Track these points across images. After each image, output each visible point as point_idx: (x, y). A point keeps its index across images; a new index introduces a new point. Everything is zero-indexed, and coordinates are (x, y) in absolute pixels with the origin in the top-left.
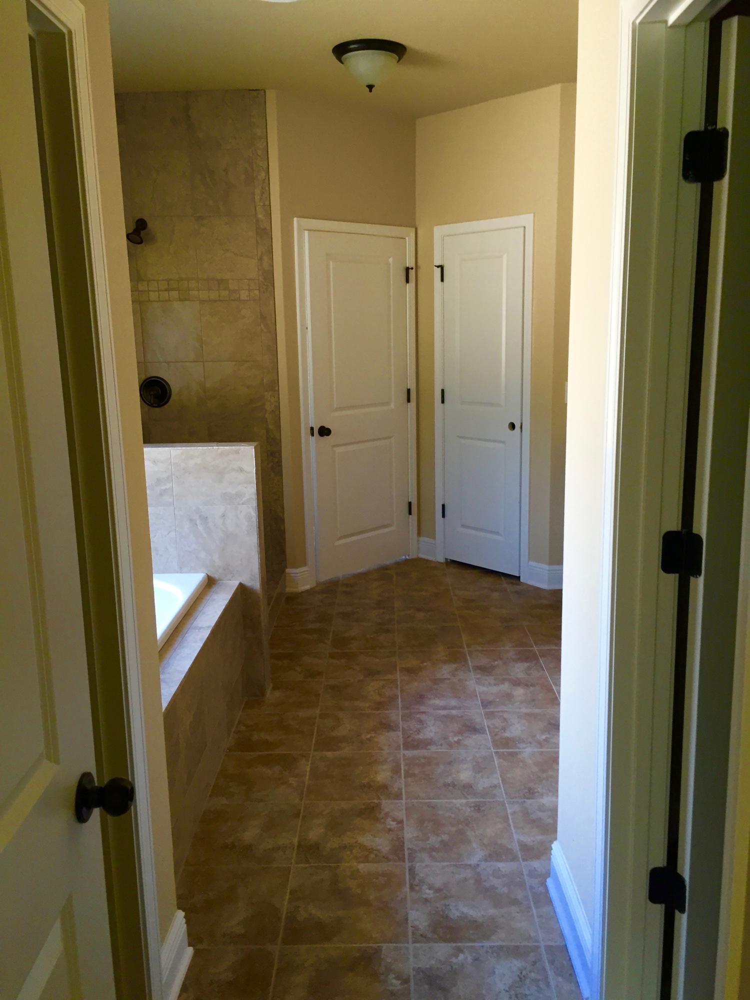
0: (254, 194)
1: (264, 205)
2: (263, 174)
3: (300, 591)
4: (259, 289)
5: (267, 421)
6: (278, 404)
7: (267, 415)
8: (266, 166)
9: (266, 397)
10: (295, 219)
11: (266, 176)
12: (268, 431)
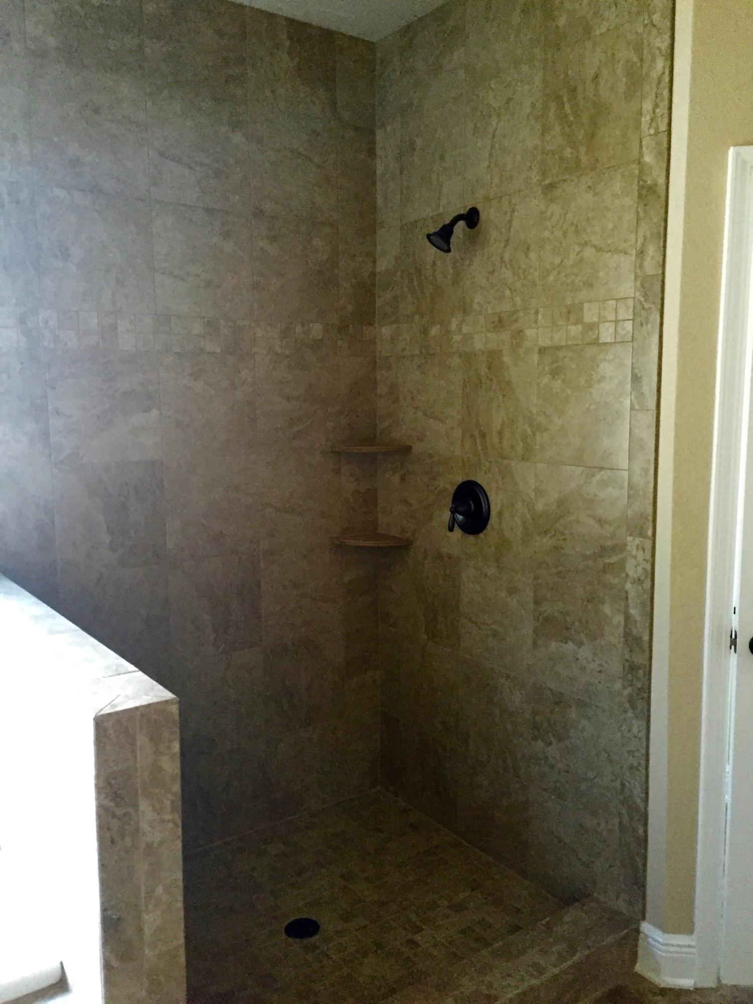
0: (640, 113)
1: (657, 133)
2: (660, 64)
3: (663, 985)
4: (633, 320)
5: (627, 598)
6: (649, 567)
7: (628, 586)
8: (665, 46)
9: (629, 548)
10: (731, 151)
11: (664, 68)
12: (627, 617)
